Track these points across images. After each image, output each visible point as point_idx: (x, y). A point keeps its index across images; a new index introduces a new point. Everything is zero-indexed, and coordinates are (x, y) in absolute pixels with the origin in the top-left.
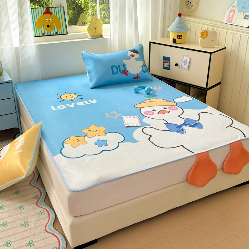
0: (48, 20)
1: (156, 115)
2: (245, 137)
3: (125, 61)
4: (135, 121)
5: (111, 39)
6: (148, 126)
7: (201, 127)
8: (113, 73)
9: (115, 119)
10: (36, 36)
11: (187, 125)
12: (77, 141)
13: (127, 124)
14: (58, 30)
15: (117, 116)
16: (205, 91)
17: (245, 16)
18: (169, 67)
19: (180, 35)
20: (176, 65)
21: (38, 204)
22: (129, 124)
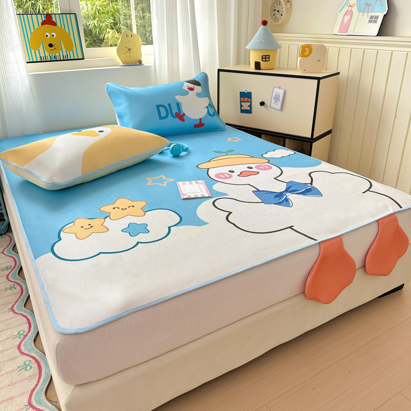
0: (50, 35)
1: (235, 179)
2: (401, 207)
3: (179, 98)
4: (200, 188)
5: (155, 66)
6: (223, 196)
7: (318, 193)
8: (161, 118)
9: (164, 187)
10: (31, 61)
11: (292, 192)
12: (89, 226)
13: (186, 195)
14: (68, 52)
15: (168, 183)
16: (310, 144)
17: (372, 17)
18: (249, 109)
19: (266, 56)
20: (262, 104)
21: (22, 348)
22: (188, 195)
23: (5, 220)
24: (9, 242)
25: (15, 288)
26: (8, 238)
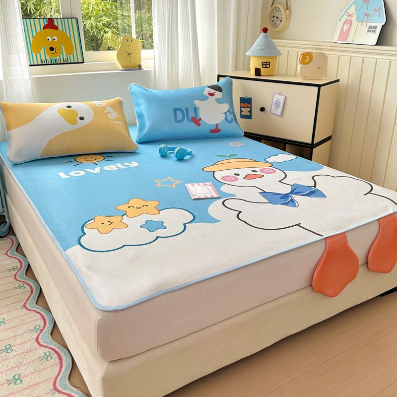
0: (52, 38)
1: (241, 181)
5: (155, 71)
6: (232, 197)
7: (322, 195)
9: (173, 188)
10: (32, 64)
11: (297, 193)
12: (109, 223)
13: (196, 195)
14: (68, 56)
15: (176, 184)
16: (310, 149)
17: (370, 27)
18: (249, 114)
19: (266, 63)
20: (262, 109)
21: (40, 341)
22: (198, 195)
23: (6, 222)
24: (11, 244)
25: (25, 288)
26: (9, 241)
